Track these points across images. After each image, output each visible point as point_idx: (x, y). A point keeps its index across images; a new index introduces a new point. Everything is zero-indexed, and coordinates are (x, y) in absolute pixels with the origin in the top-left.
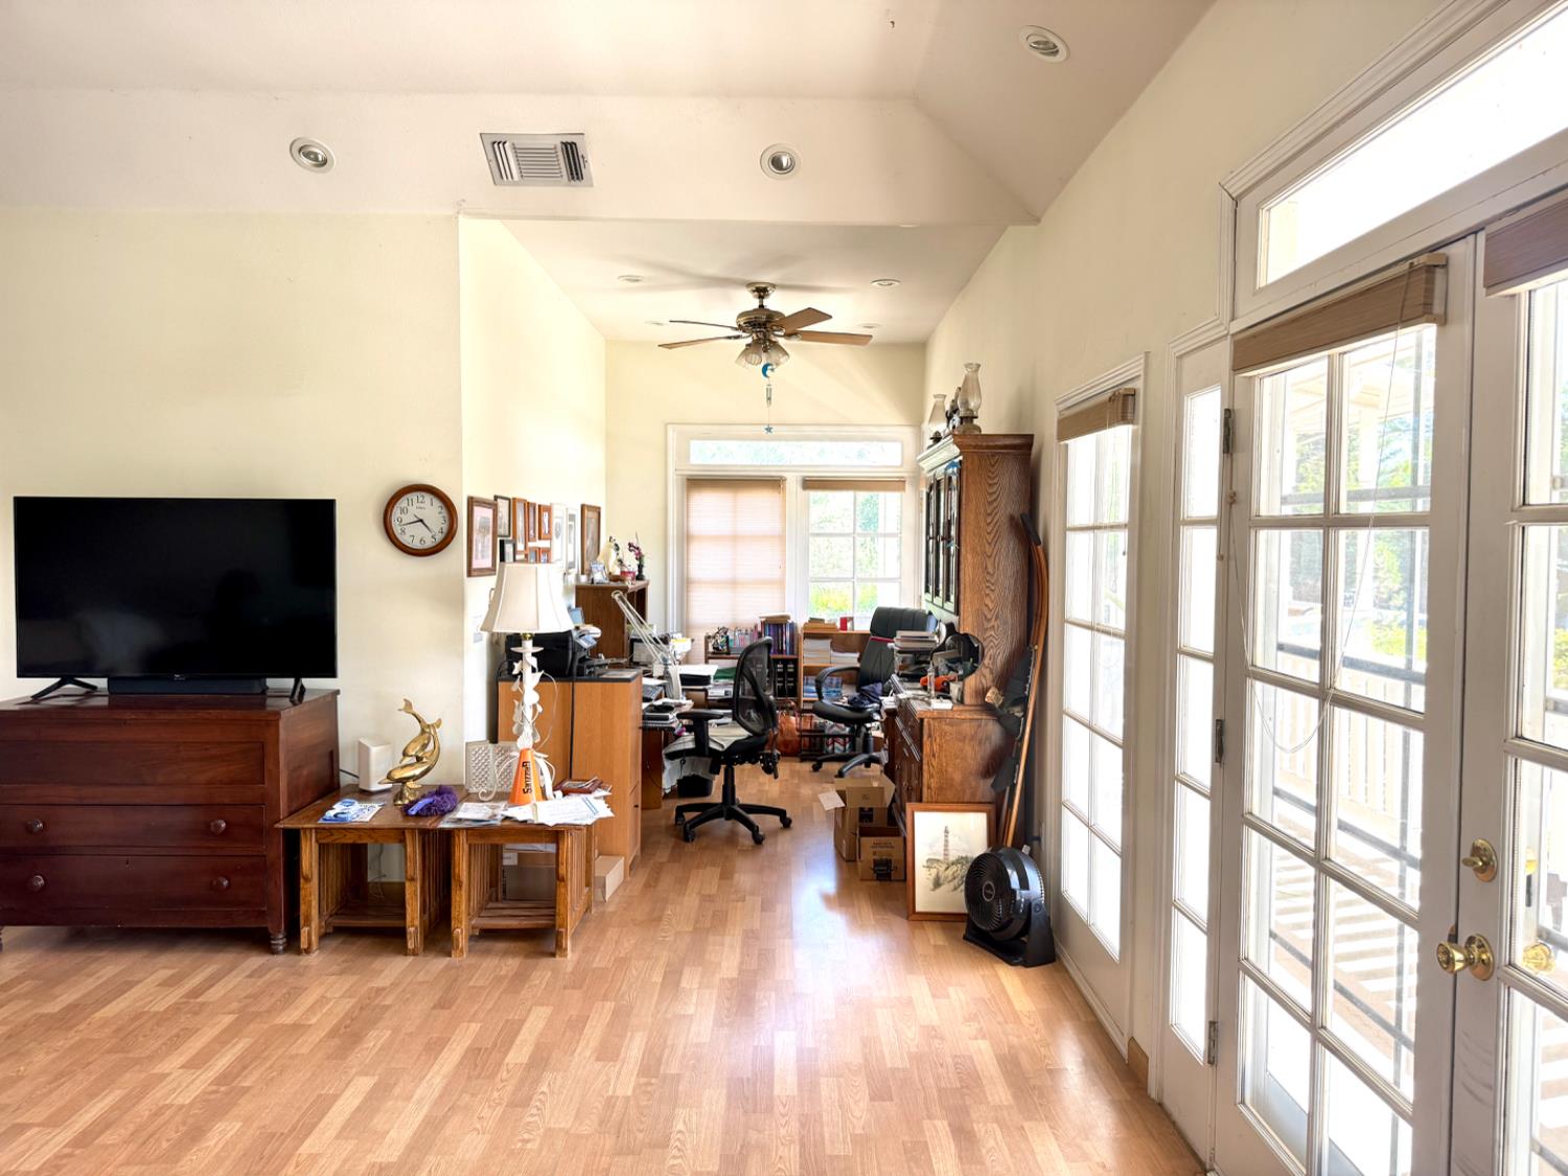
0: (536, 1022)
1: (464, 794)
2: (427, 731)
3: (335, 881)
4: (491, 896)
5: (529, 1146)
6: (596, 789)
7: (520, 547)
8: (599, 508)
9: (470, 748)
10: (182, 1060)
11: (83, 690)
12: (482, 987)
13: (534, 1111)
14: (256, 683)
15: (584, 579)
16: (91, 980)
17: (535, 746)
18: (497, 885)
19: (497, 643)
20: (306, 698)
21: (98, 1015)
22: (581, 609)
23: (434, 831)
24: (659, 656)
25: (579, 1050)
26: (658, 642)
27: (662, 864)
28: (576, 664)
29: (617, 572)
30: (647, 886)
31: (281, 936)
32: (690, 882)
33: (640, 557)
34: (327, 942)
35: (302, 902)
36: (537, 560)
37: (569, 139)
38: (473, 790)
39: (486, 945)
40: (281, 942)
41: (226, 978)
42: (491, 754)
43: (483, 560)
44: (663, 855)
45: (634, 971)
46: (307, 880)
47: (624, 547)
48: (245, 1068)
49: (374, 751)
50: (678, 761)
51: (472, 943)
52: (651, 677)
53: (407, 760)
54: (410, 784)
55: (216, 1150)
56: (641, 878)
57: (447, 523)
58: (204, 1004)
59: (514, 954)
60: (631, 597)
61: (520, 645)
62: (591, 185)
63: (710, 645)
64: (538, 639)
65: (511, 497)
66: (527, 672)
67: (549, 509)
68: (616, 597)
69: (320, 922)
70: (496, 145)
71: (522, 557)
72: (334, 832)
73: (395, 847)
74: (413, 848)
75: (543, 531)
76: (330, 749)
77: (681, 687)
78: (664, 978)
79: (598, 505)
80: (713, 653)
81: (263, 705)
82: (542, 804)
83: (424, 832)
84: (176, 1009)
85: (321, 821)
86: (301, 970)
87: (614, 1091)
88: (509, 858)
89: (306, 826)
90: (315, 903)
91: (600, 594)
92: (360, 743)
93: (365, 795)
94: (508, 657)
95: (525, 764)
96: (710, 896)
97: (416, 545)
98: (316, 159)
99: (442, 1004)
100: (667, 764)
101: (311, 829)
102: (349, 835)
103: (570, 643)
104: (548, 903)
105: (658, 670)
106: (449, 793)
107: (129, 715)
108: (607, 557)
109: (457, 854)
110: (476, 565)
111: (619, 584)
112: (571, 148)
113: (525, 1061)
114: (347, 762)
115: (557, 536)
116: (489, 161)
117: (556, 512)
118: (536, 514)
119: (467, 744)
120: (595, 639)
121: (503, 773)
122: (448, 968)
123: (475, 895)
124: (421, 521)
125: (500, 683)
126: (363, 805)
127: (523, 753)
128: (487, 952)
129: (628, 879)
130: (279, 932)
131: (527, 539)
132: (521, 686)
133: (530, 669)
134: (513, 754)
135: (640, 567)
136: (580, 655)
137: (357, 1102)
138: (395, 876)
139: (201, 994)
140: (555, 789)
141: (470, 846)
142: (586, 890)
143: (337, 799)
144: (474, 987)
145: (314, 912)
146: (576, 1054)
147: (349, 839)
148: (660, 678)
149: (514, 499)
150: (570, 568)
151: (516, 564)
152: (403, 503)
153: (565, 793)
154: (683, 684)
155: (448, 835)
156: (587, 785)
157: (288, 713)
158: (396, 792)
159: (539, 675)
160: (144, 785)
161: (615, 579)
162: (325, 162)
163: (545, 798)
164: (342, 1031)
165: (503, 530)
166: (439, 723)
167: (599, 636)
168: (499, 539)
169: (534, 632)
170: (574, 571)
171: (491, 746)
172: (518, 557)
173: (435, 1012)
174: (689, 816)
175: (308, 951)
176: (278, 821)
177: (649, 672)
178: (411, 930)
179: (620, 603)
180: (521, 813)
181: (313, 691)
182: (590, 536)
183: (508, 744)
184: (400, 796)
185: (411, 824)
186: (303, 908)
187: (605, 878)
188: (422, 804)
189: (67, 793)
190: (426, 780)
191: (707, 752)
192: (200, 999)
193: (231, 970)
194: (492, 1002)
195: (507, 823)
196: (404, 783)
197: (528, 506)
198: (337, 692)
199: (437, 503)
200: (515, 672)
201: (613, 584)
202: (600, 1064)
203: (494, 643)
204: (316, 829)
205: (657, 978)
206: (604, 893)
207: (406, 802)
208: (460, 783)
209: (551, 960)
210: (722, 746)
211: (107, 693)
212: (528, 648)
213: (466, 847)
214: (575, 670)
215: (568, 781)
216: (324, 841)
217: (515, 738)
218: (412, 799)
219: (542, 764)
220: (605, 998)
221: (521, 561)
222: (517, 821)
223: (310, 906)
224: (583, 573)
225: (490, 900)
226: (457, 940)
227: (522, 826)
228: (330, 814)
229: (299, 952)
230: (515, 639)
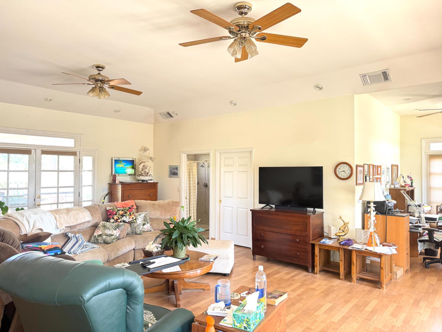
0: (373, 303)
1: (355, 242)
2: (345, 224)
3: (323, 259)
4: (362, 270)
5: (370, 329)
6: (393, 246)
7: (371, 177)
8: (398, 165)
9: (357, 230)
10: (291, 289)
11: (270, 207)
12: (359, 291)
13: (372, 322)
14: (305, 208)
15: (392, 187)
16: (272, 269)
17: (374, 232)
18: (364, 268)
19: (364, 203)
20: (316, 213)
21: (274, 277)
22: (390, 195)
23: (347, 249)
24: (417, 211)
25: (386, 312)
26: (417, 206)
27: (417, 273)
28: (387, 211)
29: (403, 184)
30: (411, 277)
31: (310, 269)
32: (426, 280)
33: (411, 180)
34: (321, 273)
35: (315, 261)
36: (377, 181)
37: (384, 71)
38: (358, 241)
39: (361, 282)
40: (310, 270)
41: (299, 275)
42: (362, 232)
43: (360, 181)
44: (417, 270)
45: (404, 298)
46: (317, 256)
47: (406, 177)
48: (303, 294)
49: (332, 228)
50: (423, 243)
51: (357, 281)
52: (414, 217)
53: (340, 231)
54: (341, 237)
55: (298, 308)
56: (409, 275)
57: (351, 171)
58: (294, 280)
59: (369, 286)
60: (408, 192)
61: (370, 204)
62: (391, 81)
63: (438, 208)
64: (375, 203)
65: (368, 164)
66: (372, 211)
67: (380, 167)
68: (402, 192)
69: (319, 268)
70: (364, 77)
71: (372, 180)
72: (323, 246)
73: (337, 252)
74: (342, 253)
75: (378, 173)
76: (322, 226)
77: (425, 221)
78: (414, 302)
79: (397, 164)
80: (440, 211)
81: (306, 214)
82: (376, 247)
83: (345, 249)
84: (289, 279)
85: (320, 243)
86: (315, 278)
87: (395, 324)
88: (368, 261)
89: (316, 243)
90: (318, 262)
91: (397, 191)
92: (329, 226)
93: (330, 238)
94: (367, 207)
95: (371, 236)
96: (433, 284)
97: (343, 177)
98: (320, 88)
99: (348, 293)
100: (419, 244)
101: (317, 244)
102: (326, 247)
103: (385, 205)
104: (379, 275)
105: (417, 215)
106: (351, 240)
107: (280, 213)
108: (400, 180)
109: (353, 256)
110: (358, 182)
111: (404, 188)
112: (385, 73)
113: (370, 311)
114: (326, 230)
115: (383, 174)
116: (362, 80)
117: (382, 167)
118: (377, 168)
119: (356, 229)
120: (394, 204)
121: (366, 238)
122: (350, 285)
123: (358, 268)
124: (344, 171)
125: (365, 214)
126: (330, 241)
127: (371, 233)
128: (361, 284)
129: (405, 275)
130: (310, 268)
131: (373, 175)
132: (370, 215)
133: (373, 211)
134: (368, 233)
135: (412, 183)
136: (388, 208)
137: (328, 308)
138: (337, 260)
139: (294, 277)
140: (380, 244)
141: (356, 255)
142: (390, 274)
143: (323, 238)
144: (357, 291)
145: (318, 264)
146: (385, 313)
147: (326, 248)
148: (418, 217)
149: (369, 164)
150: (387, 183)
151: (370, 183)
152: (339, 167)
153: (383, 246)
154: (426, 220)
155: (351, 251)
156: (391, 245)
157: (312, 216)
158: (337, 239)
159: (375, 212)
160: (282, 229)
161: (403, 187)
162: (322, 88)
163: (377, 245)
164: (324, 292)
165: (366, 173)
166: (348, 223)
167: (395, 203)
168: (365, 175)
169: (374, 201)
170: (389, 184)
171: (362, 230)
172: (370, 180)
173: (347, 294)
174: (427, 261)
175: (316, 273)
176: (310, 241)
177: (414, 215)
178: (341, 273)
179: (403, 194)
180: (370, 248)
181: (318, 212)
182: (395, 174)
183: (367, 230)
184: (339, 240)
185: (341, 247)
186: (315, 263)
187: (396, 272)
188: (344, 242)
189: (267, 228)
190: (345, 237)
191: (433, 242)
192: (294, 278)
193: (300, 274)
194: (362, 295)
195: (366, 250)
196: (340, 237)
197: (373, 166)
198: (323, 213)
199: (348, 166)
200: (369, 211)
201: (402, 188)
202: (391, 317)
203: (363, 204)
204: (319, 244)
205: (412, 301)
206: (396, 276)
207: (340, 241)
208: (354, 239)
209: (379, 290)
210: (439, 240)
211: (275, 208)
212: (372, 205)
213: (355, 255)
214: (387, 212)
215: (384, 242)
216: (321, 248)
217: (368, 229)
218: (342, 241)
219: (376, 236)
220: (394, 302)
221: (371, 181)
222: (369, 250)
223: (317, 263)
224: (392, 185)
225: (362, 271)
226: (353, 278)
227: (370, 252)
228: (322, 241)
229: (314, 273)
230: (369, 203)
